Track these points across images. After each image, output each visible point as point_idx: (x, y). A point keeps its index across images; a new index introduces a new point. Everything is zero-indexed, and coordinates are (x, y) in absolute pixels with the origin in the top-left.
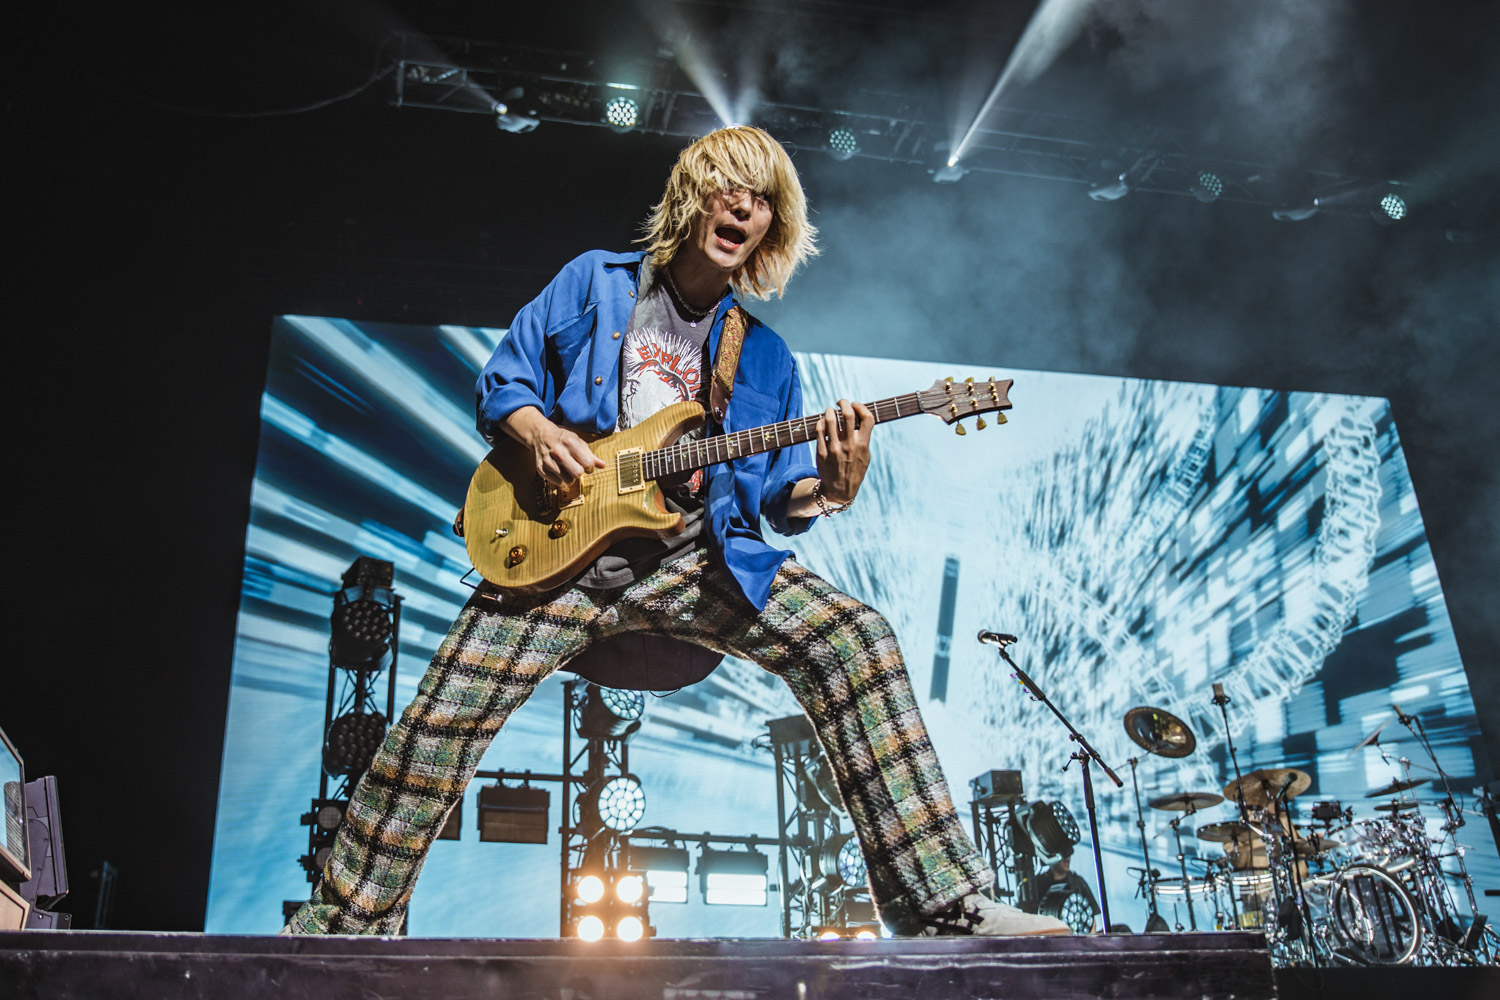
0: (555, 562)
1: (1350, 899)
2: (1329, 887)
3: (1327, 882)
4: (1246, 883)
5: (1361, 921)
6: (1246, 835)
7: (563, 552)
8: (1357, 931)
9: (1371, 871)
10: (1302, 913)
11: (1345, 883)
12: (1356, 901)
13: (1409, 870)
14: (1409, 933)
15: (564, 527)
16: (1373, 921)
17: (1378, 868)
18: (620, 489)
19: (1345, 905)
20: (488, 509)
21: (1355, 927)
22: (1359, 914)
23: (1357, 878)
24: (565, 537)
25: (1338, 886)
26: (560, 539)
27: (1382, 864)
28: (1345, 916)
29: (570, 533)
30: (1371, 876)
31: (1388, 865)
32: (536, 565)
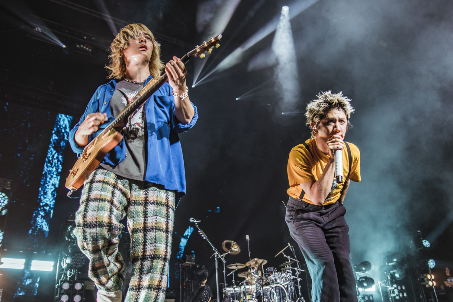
1: (273, 292)
2: (269, 289)
3: (268, 288)
4: (249, 288)
5: (275, 297)
6: (250, 275)
8: (274, 300)
9: (279, 285)
10: (262, 296)
11: (272, 288)
12: (274, 292)
13: (287, 284)
14: (286, 300)
16: (278, 297)
17: (280, 284)
19: (272, 294)
21: (274, 299)
22: (275, 296)
23: (275, 287)
25: (271, 289)
27: (281, 283)
28: (272, 296)
30: (279, 286)
31: (283, 283)
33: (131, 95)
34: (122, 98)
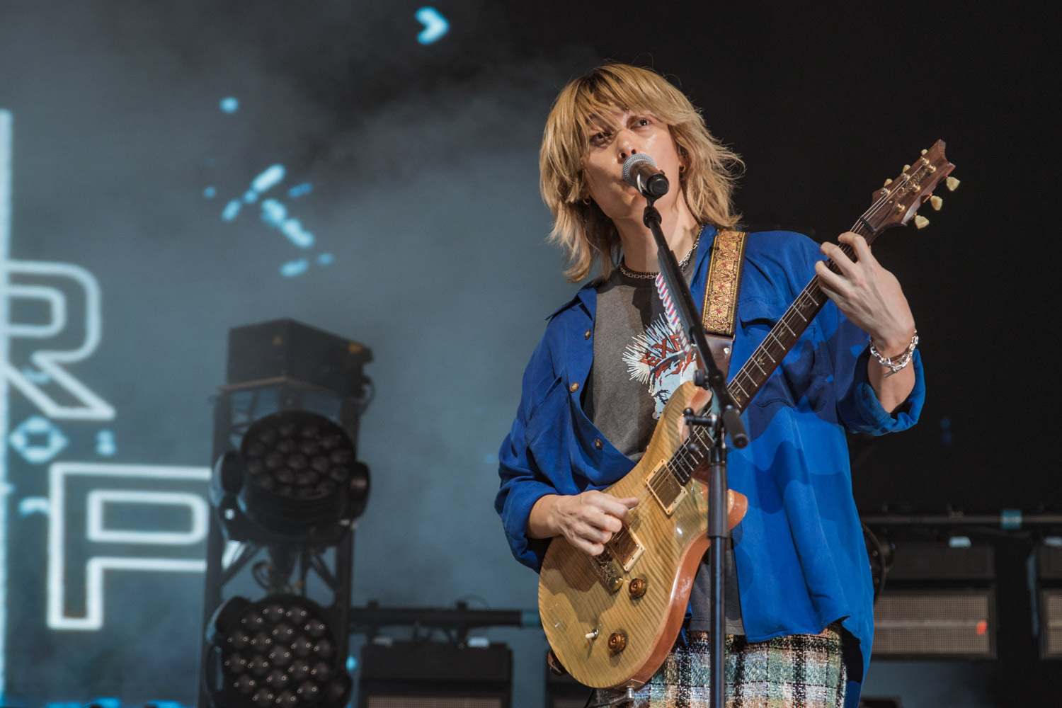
0: (654, 621)
7: (655, 606)
15: (640, 585)
18: (666, 510)
20: (569, 627)
24: (648, 593)
26: (645, 597)
29: (650, 586)
32: (640, 638)
33: (656, 334)
34: (625, 360)
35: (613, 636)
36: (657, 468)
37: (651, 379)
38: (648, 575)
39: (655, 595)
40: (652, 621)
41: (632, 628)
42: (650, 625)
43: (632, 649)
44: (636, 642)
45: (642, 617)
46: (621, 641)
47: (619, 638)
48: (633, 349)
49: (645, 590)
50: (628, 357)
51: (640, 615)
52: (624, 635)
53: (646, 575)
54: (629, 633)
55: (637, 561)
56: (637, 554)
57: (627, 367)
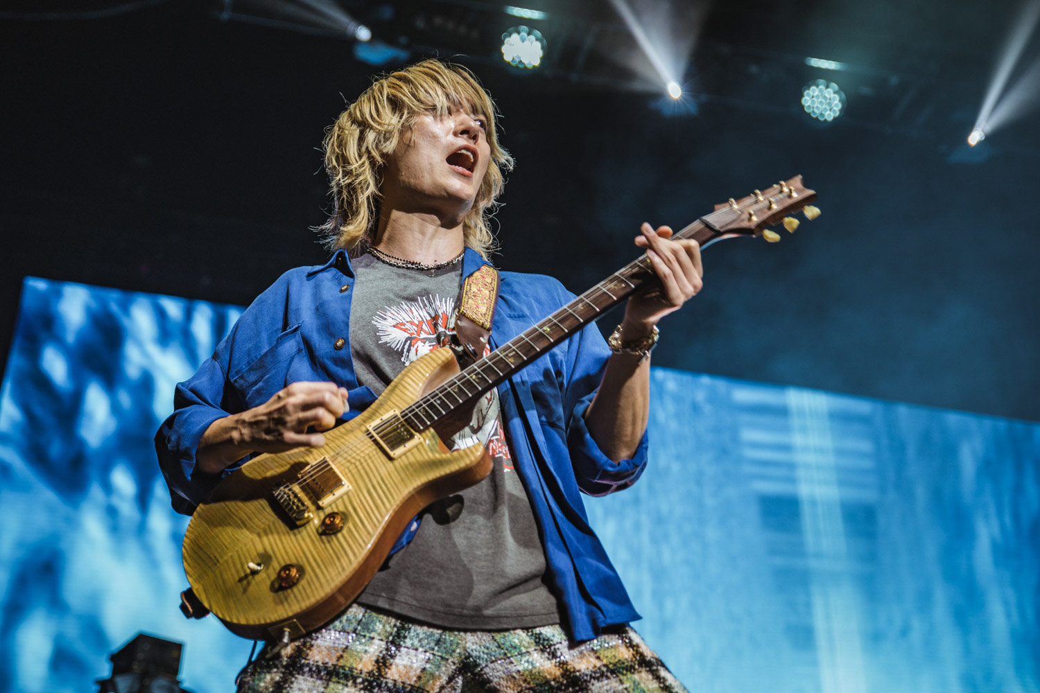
0: (344, 559)
7: (350, 546)
15: (338, 520)
18: (391, 453)
24: (345, 531)
26: (340, 534)
29: (350, 525)
32: (320, 575)
33: (412, 313)
34: (376, 323)
35: (287, 567)
36: (386, 417)
37: (406, 347)
38: (349, 512)
39: (354, 535)
40: (342, 560)
41: (314, 564)
42: (338, 564)
43: (306, 586)
44: (315, 579)
45: (330, 555)
46: (295, 575)
47: (294, 572)
48: (385, 315)
49: (342, 528)
50: (379, 321)
51: (328, 551)
52: (301, 570)
53: (347, 513)
54: (308, 569)
55: (337, 499)
56: (339, 492)
57: (377, 330)
